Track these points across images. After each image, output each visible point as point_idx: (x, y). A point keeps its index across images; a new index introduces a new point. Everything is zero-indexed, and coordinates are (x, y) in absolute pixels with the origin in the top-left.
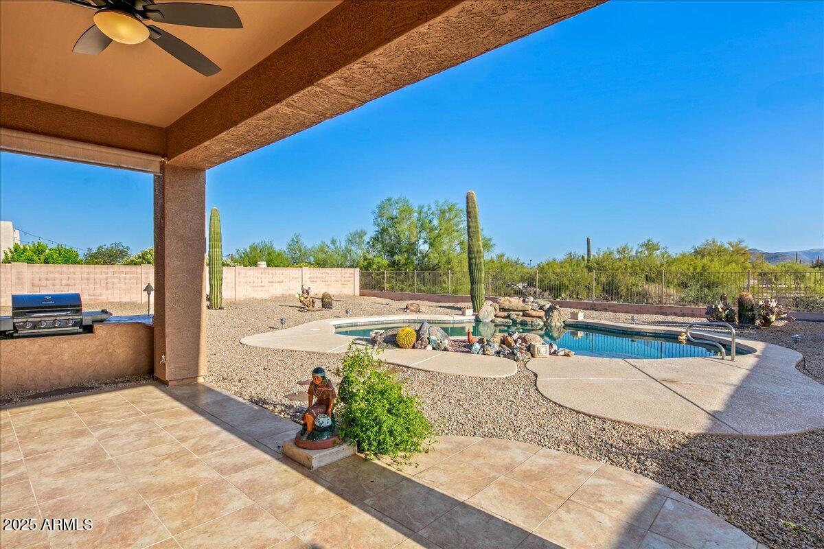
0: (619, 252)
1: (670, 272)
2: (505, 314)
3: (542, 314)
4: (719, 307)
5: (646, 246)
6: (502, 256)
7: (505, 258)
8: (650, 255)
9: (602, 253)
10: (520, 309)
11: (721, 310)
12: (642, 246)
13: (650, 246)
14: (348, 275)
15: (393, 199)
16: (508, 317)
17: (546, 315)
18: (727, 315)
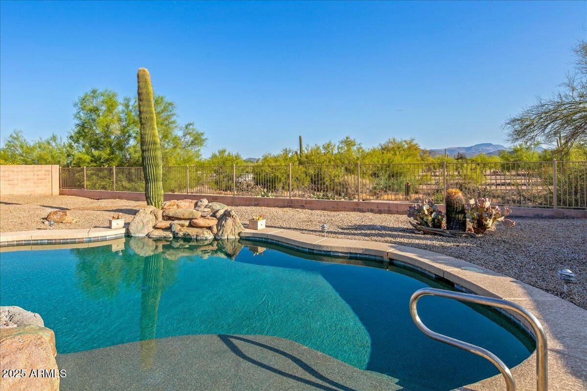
0: (324, 148)
1: (365, 164)
2: (167, 224)
3: (213, 222)
4: (425, 208)
5: (345, 142)
6: (224, 151)
7: (227, 153)
8: (349, 150)
9: (310, 149)
10: (186, 216)
11: (426, 212)
12: (342, 142)
13: (348, 143)
14: (43, 172)
15: (98, 92)
16: (169, 229)
17: (217, 225)
18: (433, 220)
